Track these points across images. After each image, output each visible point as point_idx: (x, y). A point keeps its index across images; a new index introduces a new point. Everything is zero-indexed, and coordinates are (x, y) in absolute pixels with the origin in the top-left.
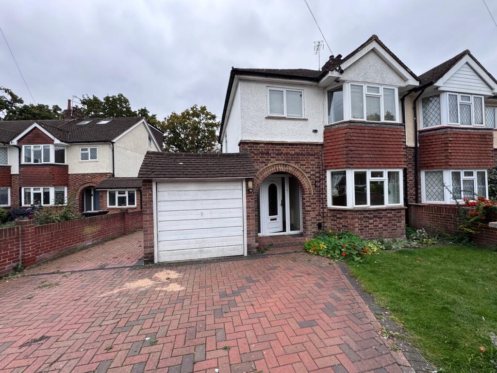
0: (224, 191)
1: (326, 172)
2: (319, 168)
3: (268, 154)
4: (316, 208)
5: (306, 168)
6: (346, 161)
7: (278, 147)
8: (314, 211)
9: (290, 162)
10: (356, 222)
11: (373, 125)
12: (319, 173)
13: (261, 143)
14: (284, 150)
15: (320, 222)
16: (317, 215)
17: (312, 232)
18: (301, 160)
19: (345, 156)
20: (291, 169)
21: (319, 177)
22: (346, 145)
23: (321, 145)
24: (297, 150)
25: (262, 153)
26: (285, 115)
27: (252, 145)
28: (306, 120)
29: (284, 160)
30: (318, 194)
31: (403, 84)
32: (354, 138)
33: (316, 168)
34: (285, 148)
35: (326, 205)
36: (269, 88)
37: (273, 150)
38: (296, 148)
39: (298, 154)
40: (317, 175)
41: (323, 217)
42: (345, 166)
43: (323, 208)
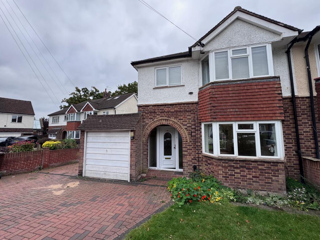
0: (120, 138)
1: (201, 125)
2: (195, 121)
3: (155, 112)
4: (191, 153)
5: (183, 121)
7: (162, 107)
8: (190, 155)
9: (170, 118)
10: (220, 170)
11: (239, 82)
12: (195, 125)
13: (151, 106)
14: (166, 109)
15: (196, 165)
16: (192, 159)
17: (188, 173)
18: (179, 116)
20: (171, 122)
21: (195, 128)
23: (196, 103)
24: (176, 109)
25: (151, 112)
26: (167, 85)
27: (144, 107)
28: (184, 86)
29: (166, 116)
30: (193, 142)
31: (277, 39)
32: (216, 96)
33: (192, 121)
34: (167, 107)
35: (202, 152)
36: (156, 69)
37: (158, 110)
38: (175, 107)
39: (177, 111)
40: (193, 127)
41: (199, 161)
43: (198, 153)
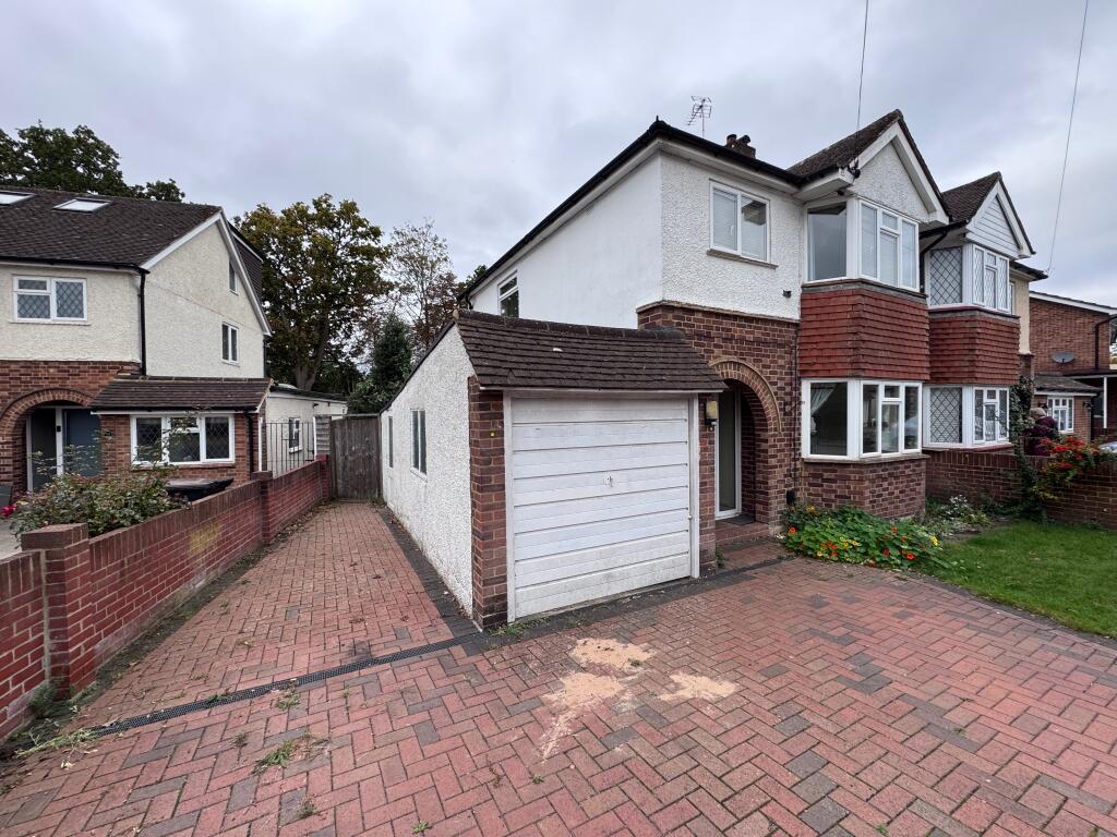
1: (800, 384)
2: (791, 373)
3: (709, 337)
4: (783, 461)
5: (771, 373)
6: (852, 363)
7: (726, 323)
8: (781, 466)
9: (745, 359)
12: (791, 384)
13: (698, 311)
14: (737, 332)
15: (790, 489)
16: (785, 476)
17: (779, 512)
18: (764, 356)
19: (851, 352)
20: (747, 374)
21: (790, 394)
22: (853, 329)
23: (796, 325)
24: (758, 334)
25: (700, 335)
26: (738, 252)
27: (681, 314)
28: (774, 267)
29: (736, 354)
30: (788, 429)
31: (926, 219)
32: (868, 316)
33: (786, 373)
34: (739, 326)
35: (800, 454)
36: (713, 184)
37: (718, 329)
38: (755, 327)
39: (758, 341)
40: (788, 389)
41: (795, 479)
42: (849, 373)
43: (795, 460)
